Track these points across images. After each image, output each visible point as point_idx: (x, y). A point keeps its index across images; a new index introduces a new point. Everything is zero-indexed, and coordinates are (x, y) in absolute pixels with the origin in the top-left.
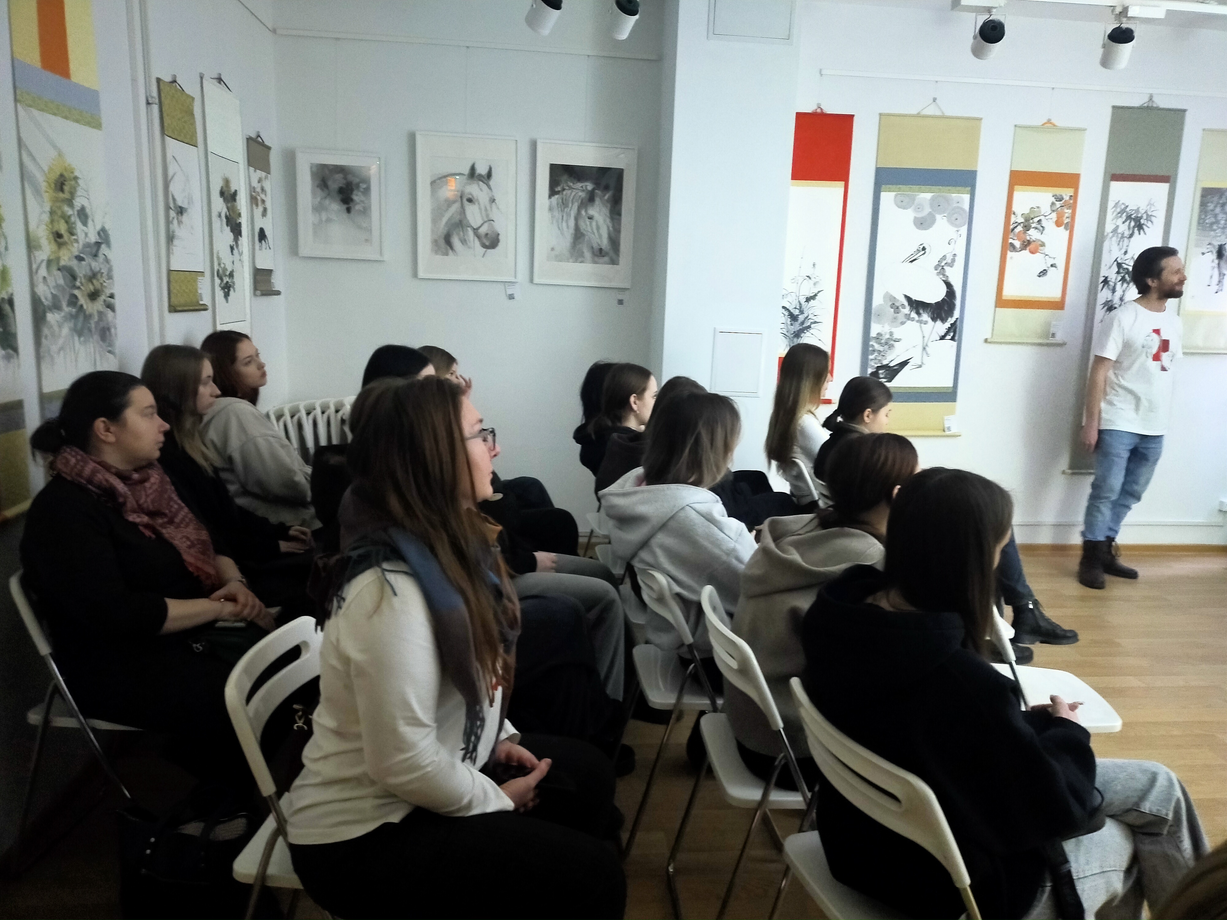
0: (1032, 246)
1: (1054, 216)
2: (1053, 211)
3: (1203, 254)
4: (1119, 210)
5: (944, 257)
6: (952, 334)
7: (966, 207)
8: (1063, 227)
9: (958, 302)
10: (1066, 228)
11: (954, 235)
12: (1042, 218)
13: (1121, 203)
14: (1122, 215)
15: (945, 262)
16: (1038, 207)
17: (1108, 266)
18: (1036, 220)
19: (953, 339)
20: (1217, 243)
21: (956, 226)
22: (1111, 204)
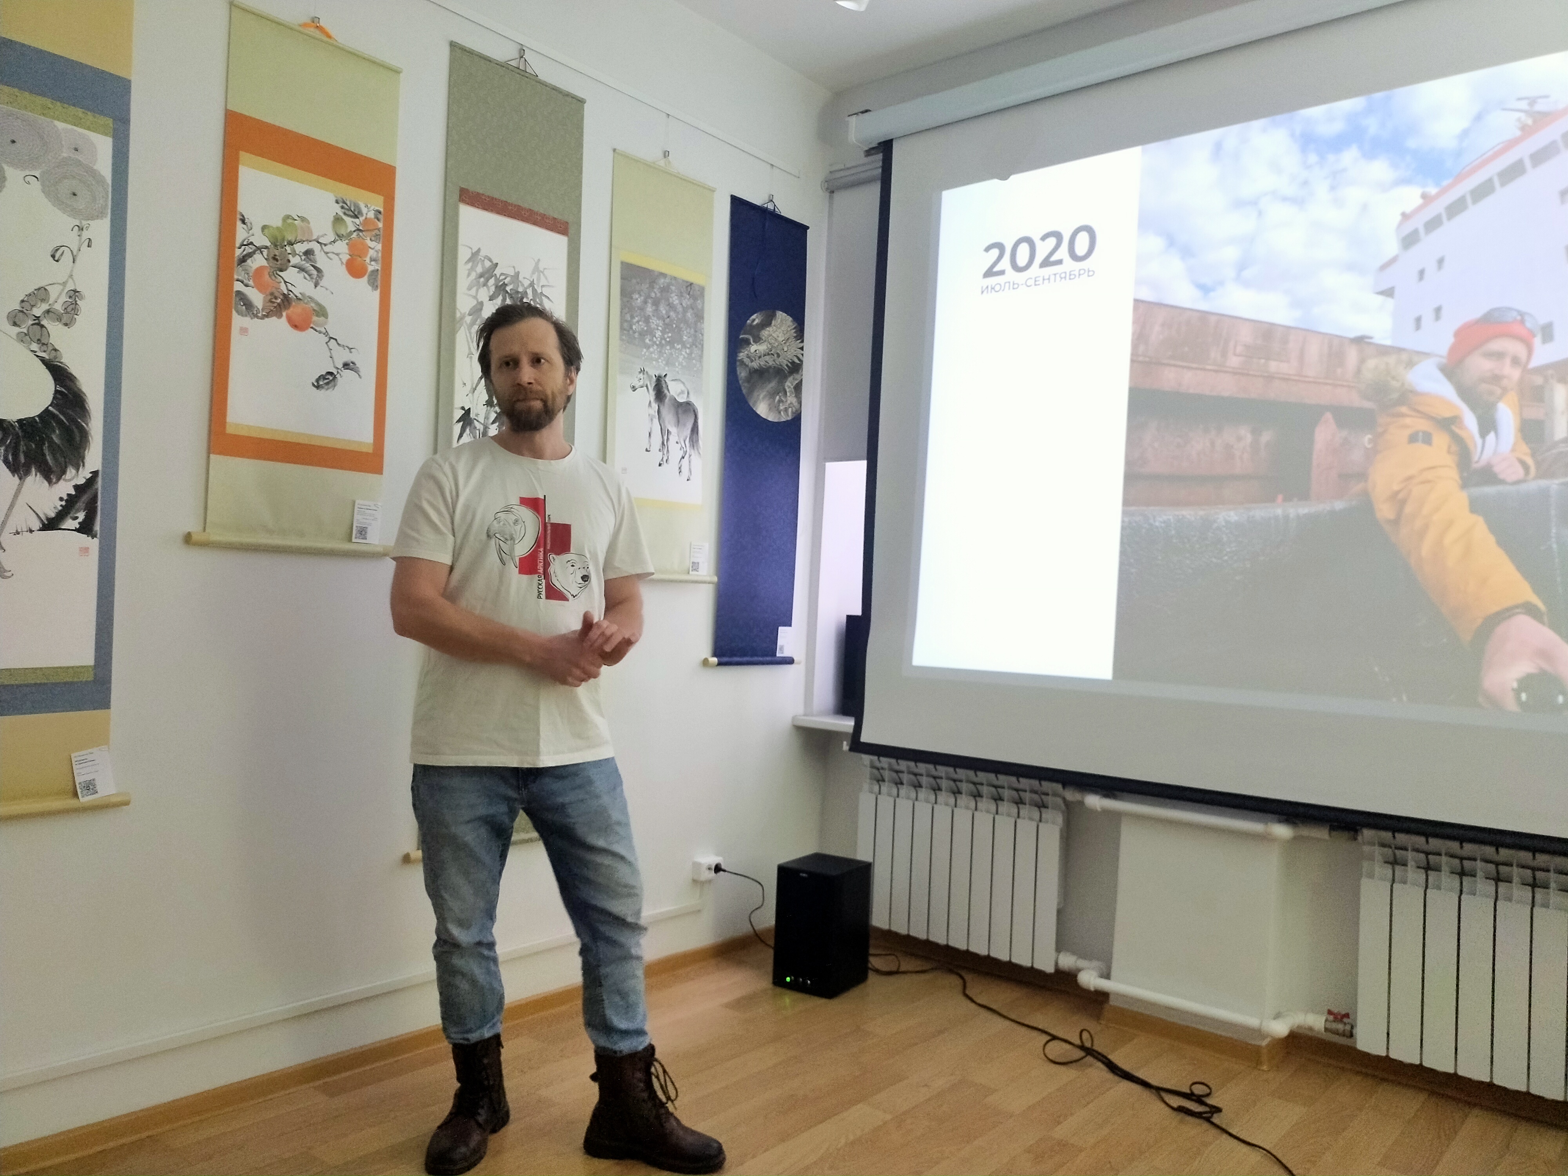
0: (295, 310)
1: (342, 247)
2: (340, 237)
3: (634, 389)
4: (479, 269)
5: (41, 293)
6: (81, 516)
7: (104, 166)
8: (366, 278)
9: (96, 426)
10: (373, 284)
11: (72, 240)
12: (314, 246)
13: (483, 253)
14: (487, 280)
15: (45, 307)
16: (303, 219)
17: (469, 387)
18: (300, 248)
19: (86, 528)
20: (654, 372)
21: (74, 212)
22: (463, 254)
